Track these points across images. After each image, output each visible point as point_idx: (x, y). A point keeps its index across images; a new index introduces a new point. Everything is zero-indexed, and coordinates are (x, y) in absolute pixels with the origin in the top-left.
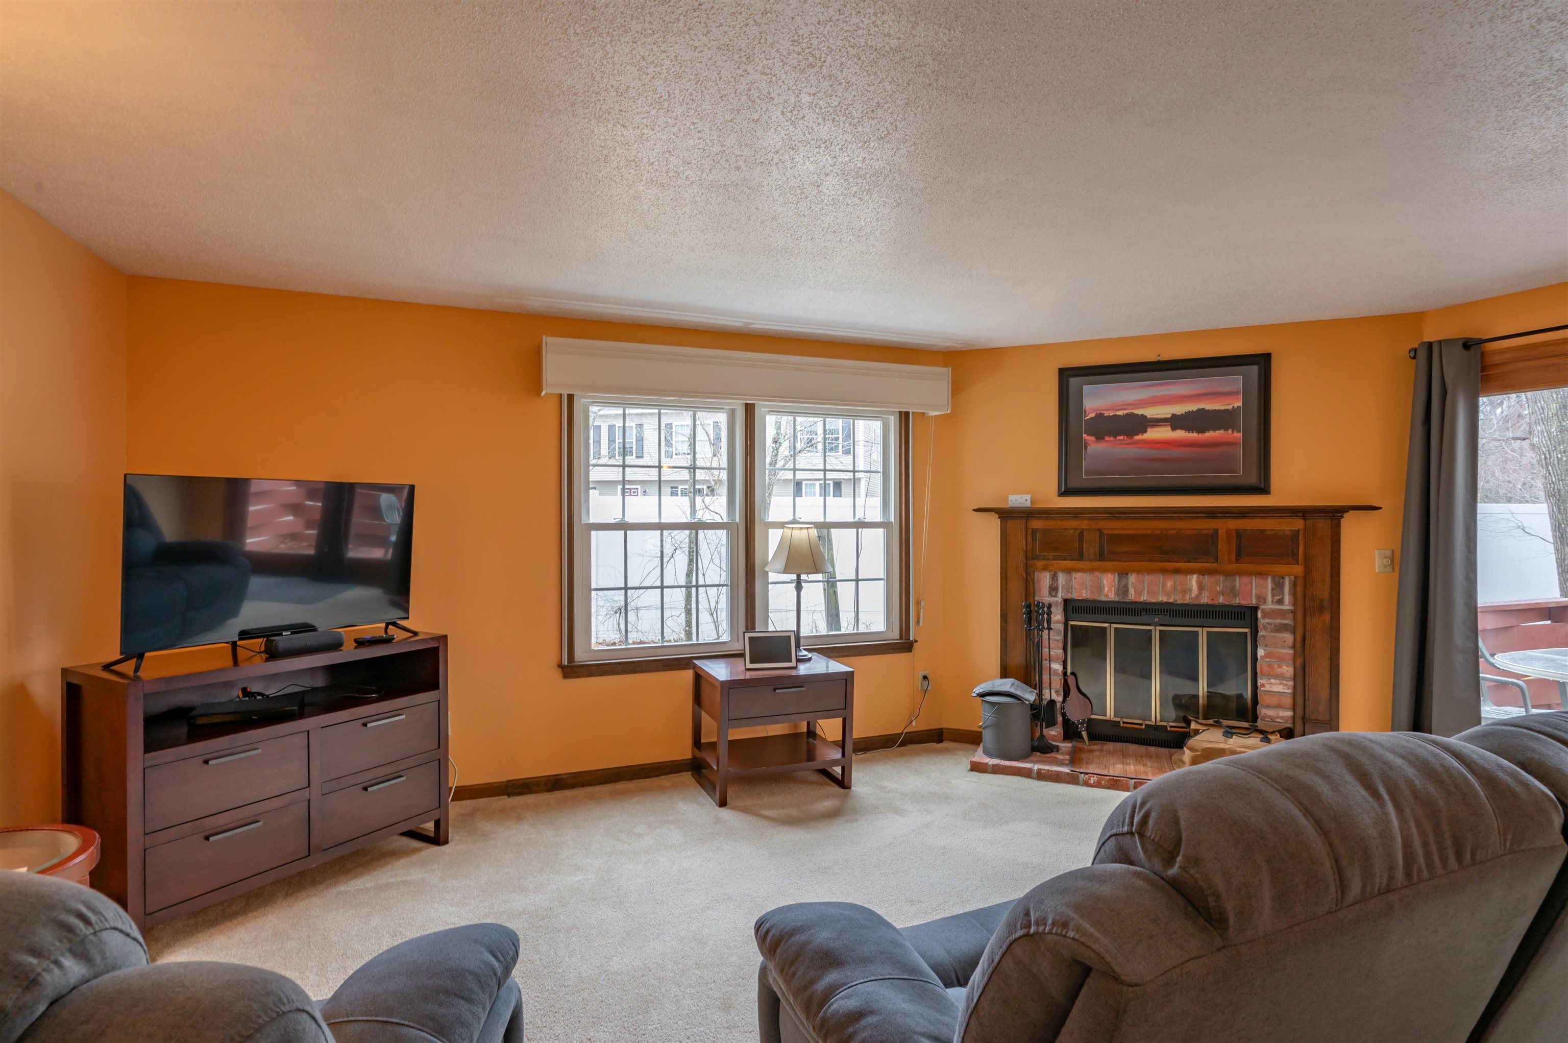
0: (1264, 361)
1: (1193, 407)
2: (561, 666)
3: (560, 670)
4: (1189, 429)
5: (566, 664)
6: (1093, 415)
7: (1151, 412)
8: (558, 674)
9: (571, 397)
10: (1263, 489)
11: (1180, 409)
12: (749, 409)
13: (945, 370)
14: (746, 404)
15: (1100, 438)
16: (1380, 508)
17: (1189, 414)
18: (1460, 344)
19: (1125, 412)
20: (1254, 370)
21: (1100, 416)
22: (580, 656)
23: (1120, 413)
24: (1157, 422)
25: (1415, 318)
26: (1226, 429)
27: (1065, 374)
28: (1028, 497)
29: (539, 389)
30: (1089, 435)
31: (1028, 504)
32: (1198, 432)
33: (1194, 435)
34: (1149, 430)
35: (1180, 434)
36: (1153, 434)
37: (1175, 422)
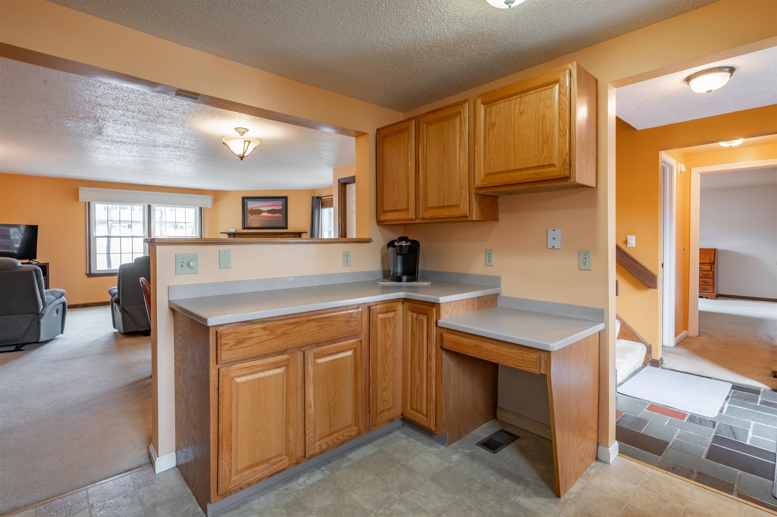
0: (286, 198)
1: (272, 208)
2: (86, 274)
3: (86, 275)
4: (271, 213)
5: (88, 273)
6: (250, 209)
7: (263, 209)
8: (86, 276)
9: (89, 203)
10: (286, 228)
11: (269, 208)
12: (149, 207)
13: (210, 196)
14: (148, 205)
15: (252, 215)
16: (307, 232)
17: (271, 210)
18: (317, 198)
19: (257, 209)
20: (284, 200)
21: (251, 210)
22: (93, 271)
23: (256, 209)
24: (264, 211)
25: (314, 191)
26: (279, 214)
27: (244, 199)
28: (234, 230)
29: (78, 200)
30: (249, 214)
31: (234, 231)
32: (273, 214)
33: (272, 215)
34: (263, 213)
35: (269, 215)
36: (264, 214)
37: (268, 212)
